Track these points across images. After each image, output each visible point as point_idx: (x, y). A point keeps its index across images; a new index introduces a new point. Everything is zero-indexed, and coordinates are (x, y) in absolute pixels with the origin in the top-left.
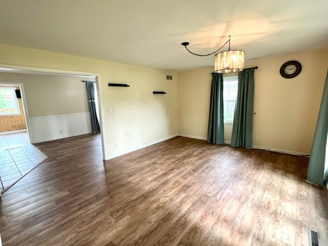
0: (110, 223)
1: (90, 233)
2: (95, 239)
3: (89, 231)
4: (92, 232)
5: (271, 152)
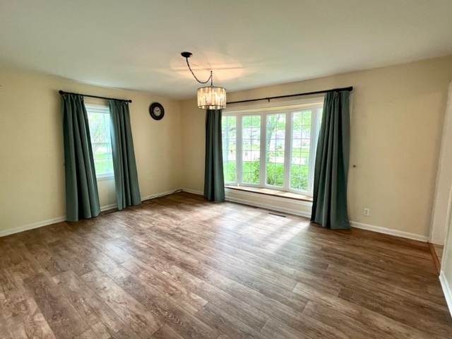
0: (316, 306)
1: (345, 324)
2: (347, 313)
3: (342, 327)
4: (341, 321)
5: (156, 198)
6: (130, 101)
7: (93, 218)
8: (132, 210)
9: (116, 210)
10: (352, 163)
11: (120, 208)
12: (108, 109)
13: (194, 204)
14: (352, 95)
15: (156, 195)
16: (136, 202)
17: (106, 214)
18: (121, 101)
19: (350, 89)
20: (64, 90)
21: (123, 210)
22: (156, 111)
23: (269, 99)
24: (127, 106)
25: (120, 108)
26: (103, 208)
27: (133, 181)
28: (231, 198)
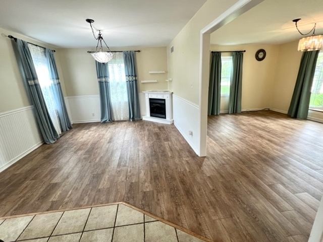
5: (250, 111)
6: (245, 51)
7: (217, 115)
8: (236, 115)
9: (228, 114)
11: (230, 113)
12: (232, 57)
13: (278, 118)
15: (251, 110)
16: (238, 112)
17: (223, 114)
18: (239, 52)
20: (214, 51)
21: (231, 114)
22: (260, 55)
24: (242, 54)
25: (238, 56)
26: (221, 112)
27: (239, 99)
28: (313, 118)
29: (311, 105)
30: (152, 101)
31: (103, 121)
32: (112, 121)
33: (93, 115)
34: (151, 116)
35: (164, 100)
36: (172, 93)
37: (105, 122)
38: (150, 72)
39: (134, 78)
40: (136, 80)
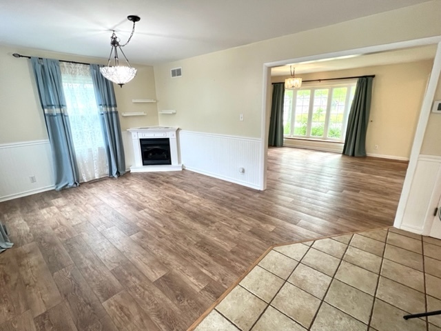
10: (370, 120)
14: (374, 80)
19: (373, 76)
23: (320, 80)
28: (287, 144)
29: (284, 135)
30: (144, 143)
31: (60, 186)
32: (79, 184)
33: (33, 180)
34: (144, 164)
35: (168, 139)
36: (178, 129)
37: (64, 190)
38: (134, 101)
39: (108, 109)
40: (116, 113)
